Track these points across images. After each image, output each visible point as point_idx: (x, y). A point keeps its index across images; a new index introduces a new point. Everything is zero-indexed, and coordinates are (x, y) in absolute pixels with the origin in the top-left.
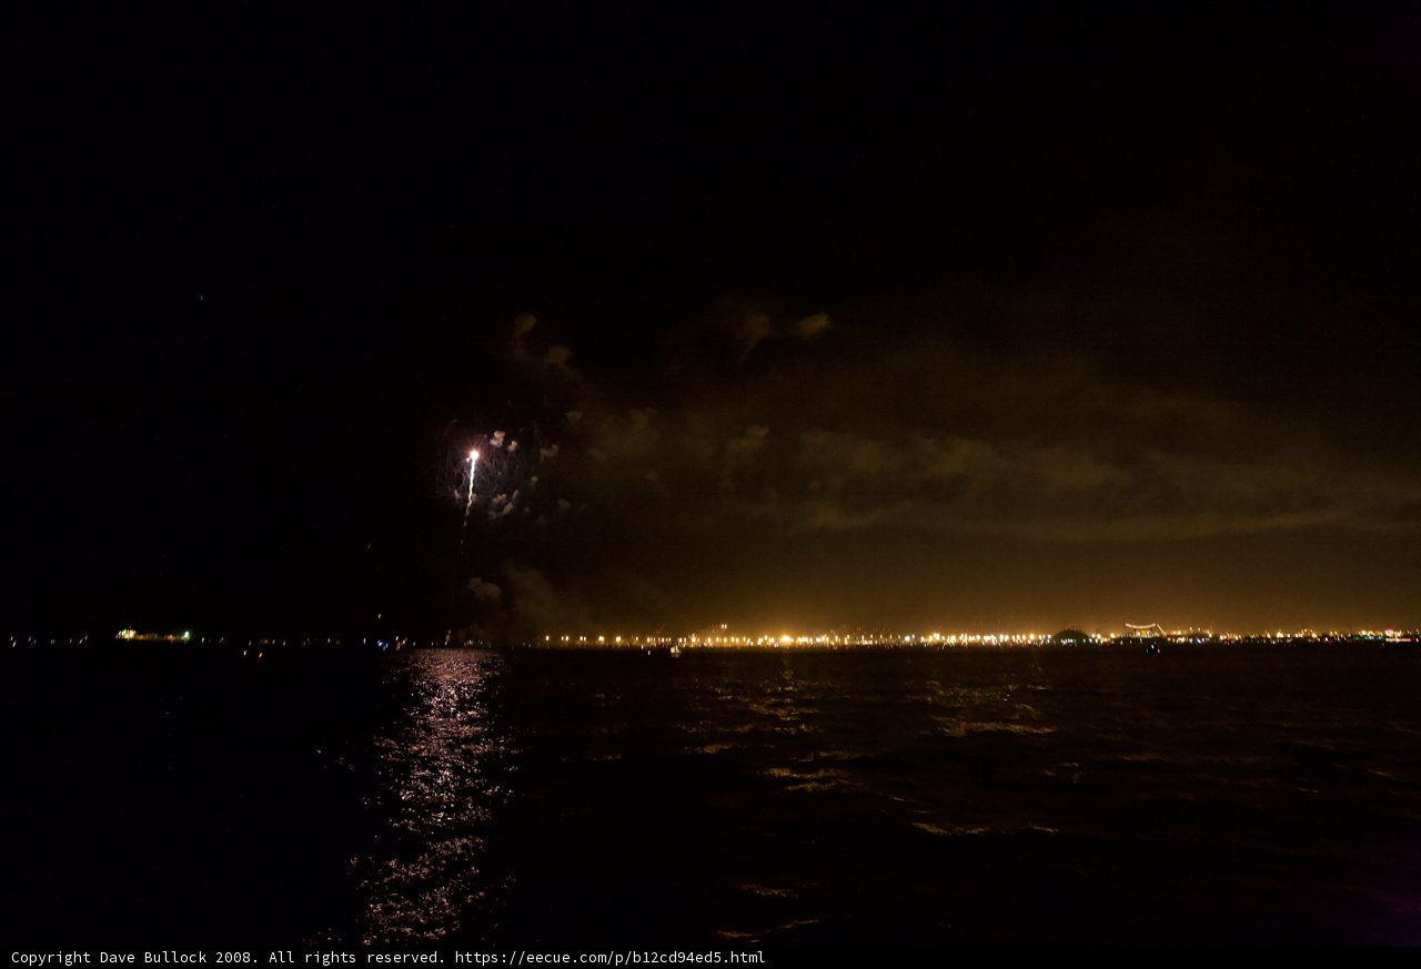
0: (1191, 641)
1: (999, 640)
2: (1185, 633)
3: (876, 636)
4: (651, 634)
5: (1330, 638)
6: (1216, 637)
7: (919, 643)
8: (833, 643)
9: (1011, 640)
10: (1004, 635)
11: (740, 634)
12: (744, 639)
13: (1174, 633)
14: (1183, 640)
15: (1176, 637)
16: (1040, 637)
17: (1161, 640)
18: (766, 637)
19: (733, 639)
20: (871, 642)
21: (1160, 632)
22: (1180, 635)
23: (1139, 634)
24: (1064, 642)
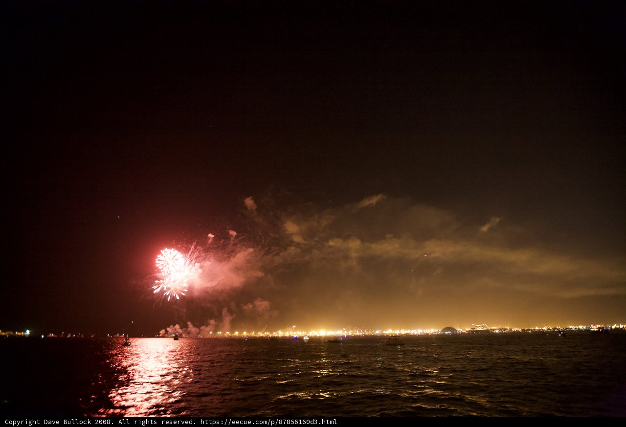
0: (500, 331)
1: (418, 331)
2: (498, 328)
3: (363, 330)
4: (260, 330)
5: (557, 329)
6: (510, 330)
7: (383, 334)
8: (344, 334)
9: (423, 332)
10: (421, 329)
11: (301, 330)
12: (304, 333)
13: (493, 328)
14: (497, 331)
15: (495, 329)
16: (436, 331)
17: (487, 331)
18: (314, 332)
19: (298, 333)
20: (361, 334)
21: (486, 327)
22: (496, 328)
23: (478, 329)
24: (447, 333)
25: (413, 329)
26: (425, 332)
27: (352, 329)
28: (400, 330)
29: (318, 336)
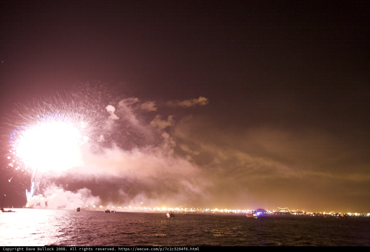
0: (298, 214)
1: (237, 211)
2: (296, 211)
3: (196, 208)
5: (339, 215)
6: (305, 213)
7: (211, 212)
8: (181, 211)
9: (241, 211)
10: (239, 210)
12: (149, 208)
13: (293, 211)
14: (295, 214)
15: (294, 212)
16: (251, 211)
17: (288, 213)
18: (157, 208)
19: (144, 208)
20: (194, 211)
21: (288, 210)
23: (281, 211)
25: (234, 210)
26: (242, 211)
27: (187, 207)
28: (224, 209)
29: (160, 211)
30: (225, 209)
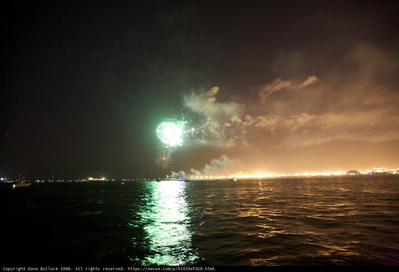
0: (398, 173)
1: (327, 174)
2: (396, 170)
4: (220, 175)
7: (301, 176)
10: (330, 172)
11: (246, 174)
13: (391, 170)
16: (342, 173)
17: (386, 173)
21: (385, 170)
23: (377, 171)
24: (351, 174)
25: (324, 172)
26: (333, 174)
30: (315, 173)
